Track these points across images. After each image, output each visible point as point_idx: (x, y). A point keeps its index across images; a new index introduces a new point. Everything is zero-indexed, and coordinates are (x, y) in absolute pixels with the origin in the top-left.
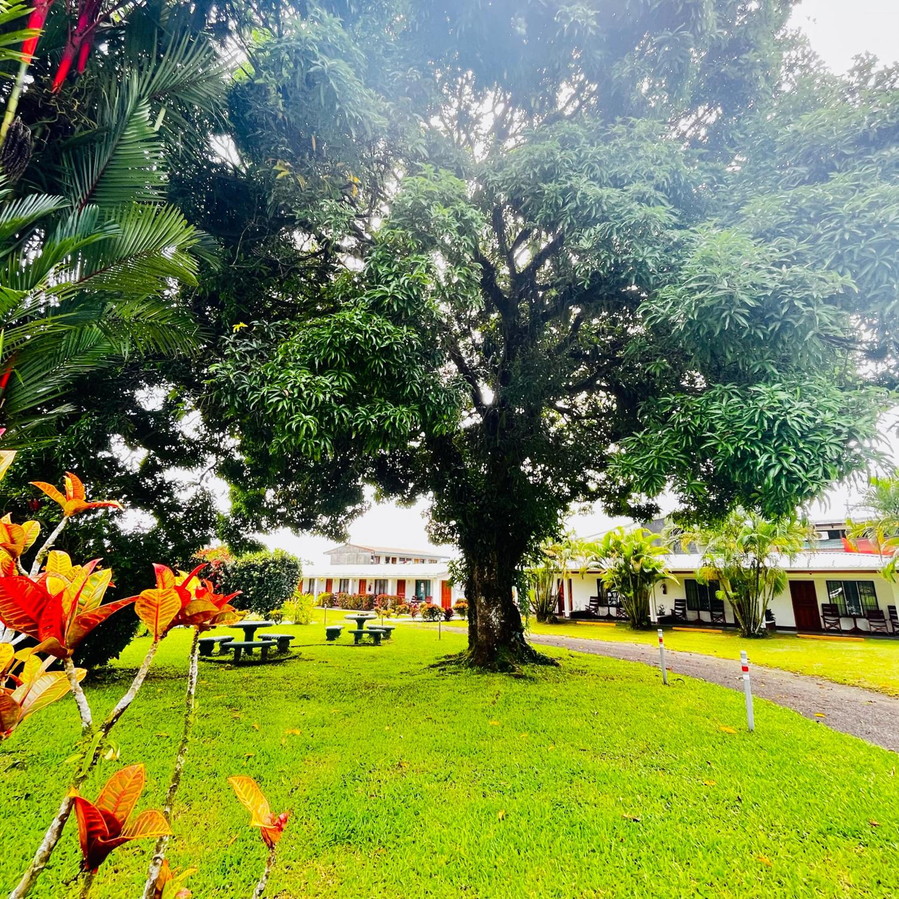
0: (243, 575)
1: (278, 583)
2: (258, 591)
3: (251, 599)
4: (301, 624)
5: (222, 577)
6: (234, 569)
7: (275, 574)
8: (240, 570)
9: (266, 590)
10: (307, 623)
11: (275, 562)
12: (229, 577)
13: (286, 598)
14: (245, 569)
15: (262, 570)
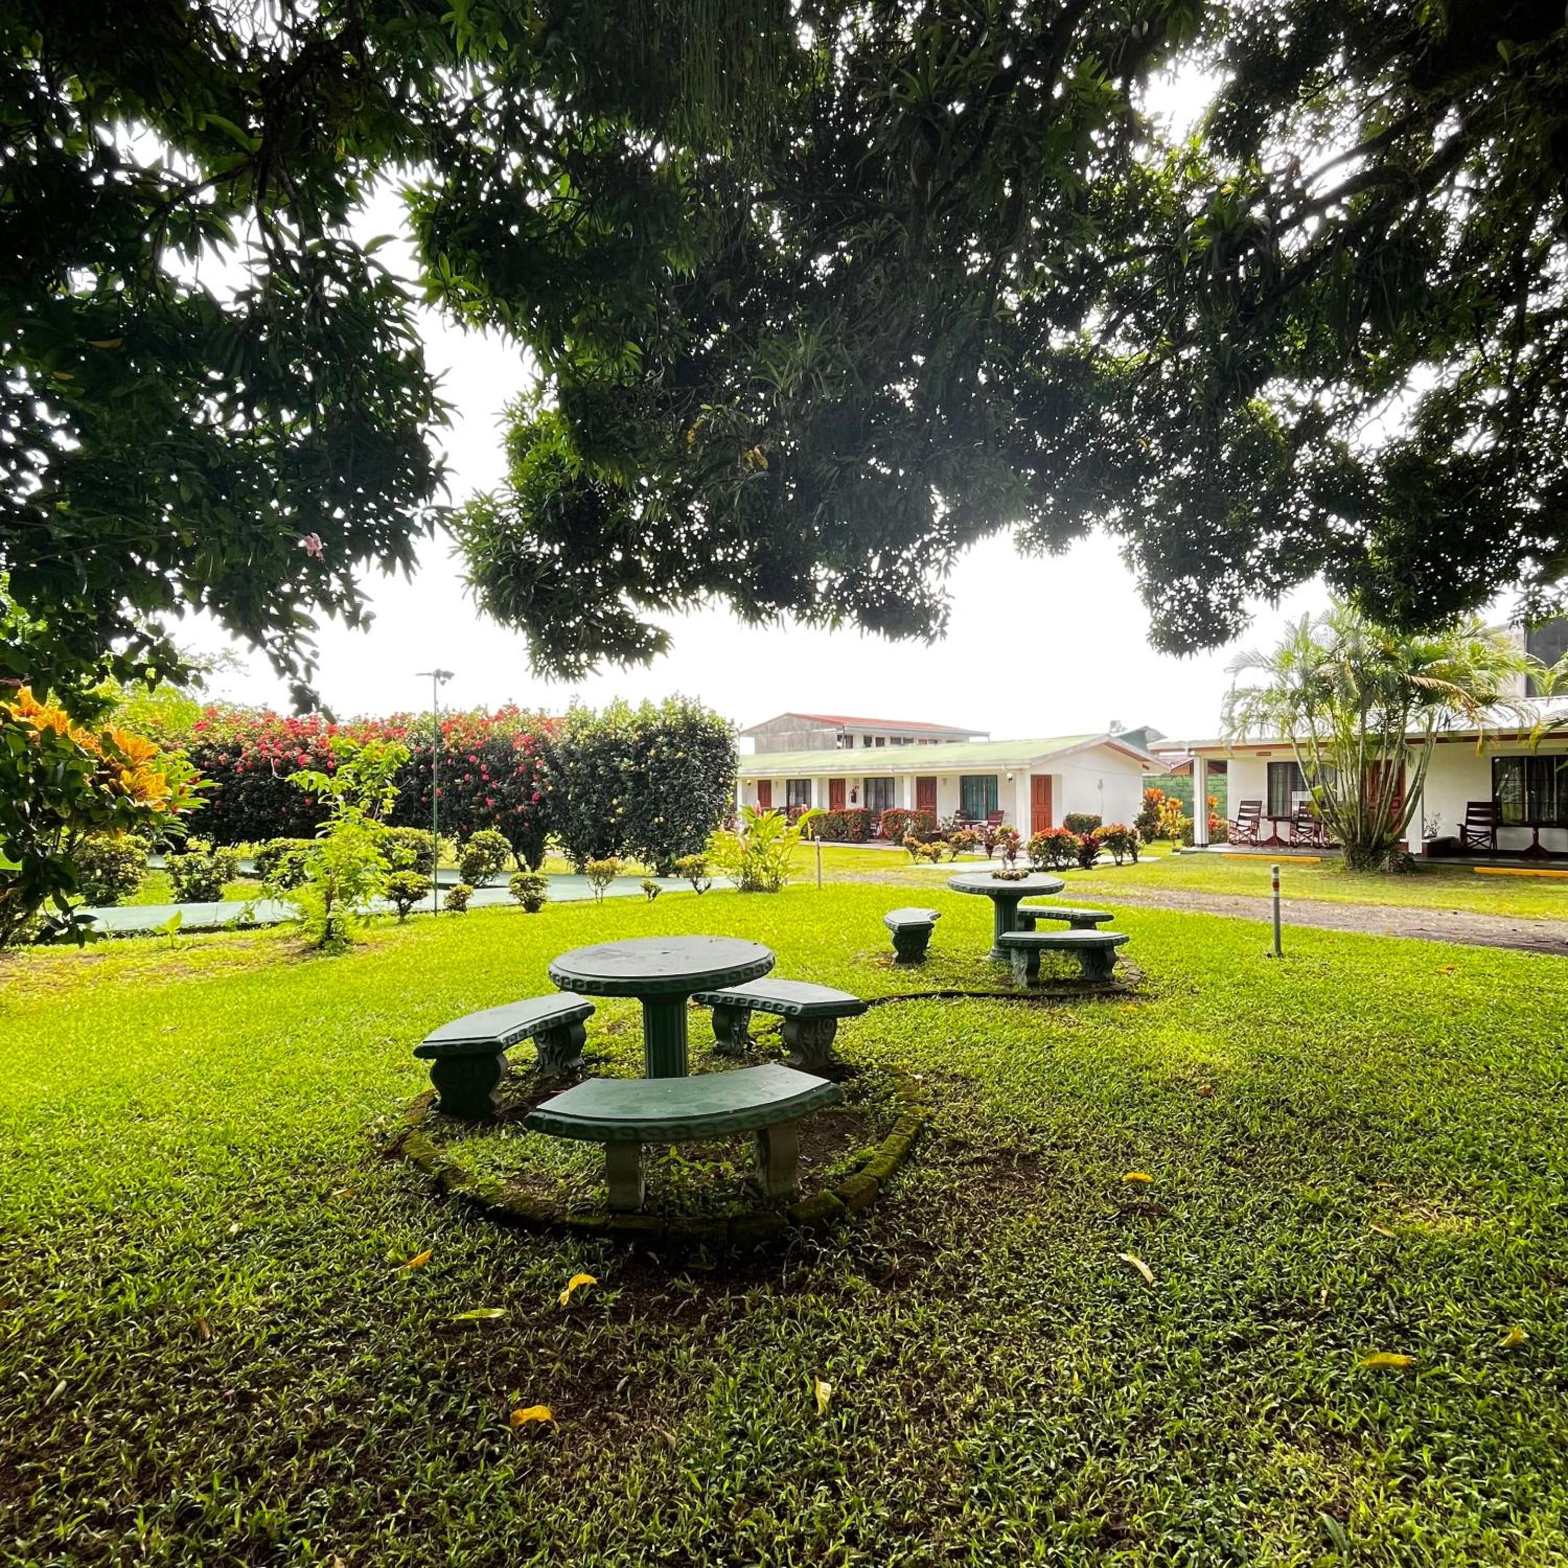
0: (595, 767)
1: (684, 786)
2: (637, 806)
3: (620, 826)
4: (760, 889)
5: (545, 776)
6: (570, 754)
7: (673, 762)
8: (585, 755)
9: (656, 802)
10: (774, 888)
11: (668, 732)
12: (562, 775)
13: (706, 821)
14: (597, 753)
15: (639, 755)
